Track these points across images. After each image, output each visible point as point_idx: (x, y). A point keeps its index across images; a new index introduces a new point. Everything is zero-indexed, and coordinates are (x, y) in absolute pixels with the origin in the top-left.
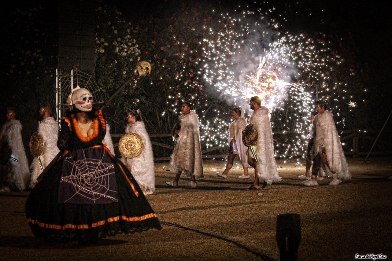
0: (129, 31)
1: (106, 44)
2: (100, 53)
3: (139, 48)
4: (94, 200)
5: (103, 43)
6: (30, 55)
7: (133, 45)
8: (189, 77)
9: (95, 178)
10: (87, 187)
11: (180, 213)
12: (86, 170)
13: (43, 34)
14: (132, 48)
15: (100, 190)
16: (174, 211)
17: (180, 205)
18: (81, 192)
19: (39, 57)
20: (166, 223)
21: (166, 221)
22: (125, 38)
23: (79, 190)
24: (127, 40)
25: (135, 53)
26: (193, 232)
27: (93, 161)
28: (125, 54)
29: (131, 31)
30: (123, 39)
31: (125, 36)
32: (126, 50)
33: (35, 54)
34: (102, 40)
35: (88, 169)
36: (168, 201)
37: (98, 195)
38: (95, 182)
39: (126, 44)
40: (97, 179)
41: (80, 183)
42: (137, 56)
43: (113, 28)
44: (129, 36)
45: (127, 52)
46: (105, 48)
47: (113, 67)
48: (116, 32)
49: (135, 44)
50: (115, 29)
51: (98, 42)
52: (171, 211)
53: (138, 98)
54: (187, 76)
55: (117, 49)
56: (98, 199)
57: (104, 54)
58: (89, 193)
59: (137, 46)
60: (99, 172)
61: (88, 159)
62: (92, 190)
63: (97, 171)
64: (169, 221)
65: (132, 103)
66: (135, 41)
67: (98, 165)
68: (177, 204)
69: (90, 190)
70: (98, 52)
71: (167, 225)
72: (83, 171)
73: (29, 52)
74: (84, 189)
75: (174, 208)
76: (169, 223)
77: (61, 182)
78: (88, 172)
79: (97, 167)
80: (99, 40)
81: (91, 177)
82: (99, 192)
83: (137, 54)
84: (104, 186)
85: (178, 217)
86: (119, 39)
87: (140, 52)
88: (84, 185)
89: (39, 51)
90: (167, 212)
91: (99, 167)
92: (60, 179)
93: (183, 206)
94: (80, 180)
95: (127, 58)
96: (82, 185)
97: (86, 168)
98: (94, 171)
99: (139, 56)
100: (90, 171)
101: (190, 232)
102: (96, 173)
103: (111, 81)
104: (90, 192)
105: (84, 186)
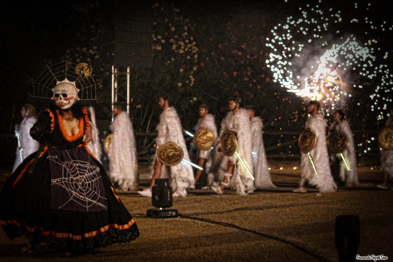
0: (186, 28)
1: (163, 41)
2: (157, 50)
3: (196, 46)
4: (87, 207)
5: (160, 40)
6: (86, 52)
7: (191, 42)
8: (247, 75)
9: (86, 183)
10: (80, 193)
11: (236, 213)
12: (77, 173)
13: (100, 31)
14: (189, 46)
15: (92, 196)
16: (231, 211)
17: (236, 205)
18: (74, 198)
19: (95, 55)
20: (223, 223)
21: (223, 221)
22: (182, 35)
23: (73, 196)
24: (185, 37)
25: (192, 50)
26: (250, 233)
27: (81, 163)
28: (182, 52)
29: (188, 28)
30: (180, 36)
31: (182, 33)
32: (183, 47)
33: (91, 51)
34: (159, 37)
35: (78, 172)
36: (225, 201)
37: (90, 202)
38: (87, 187)
39: (184, 41)
40: (89, 184)
41: (73, 188)
42: (194, 54)
43: (170, 25)
44: (186, 34)
45: (184, 49)
46: (162, 45)
47: (169, 64)
48: (173, 29)
49: (193, 41)
50: (172, 26)
51: (155, 39)
52: (228, 212)
53: (195, 96)
54: (245, 74)
55: (174, 47)
56: (91, 207)
57: (160, 51)
58: (82, 200)
59: (194, 43)
60: (89, 176)
61: (75, 161)
62: (85, 196)
63: (87, 175)
64: (226, 221)
65: (189, 102)
66: (192, 38)
67: (87, 168)
68: (234, 203)
69: (83, 196)
70: (155, 49)
71: (224, 225)
72: (74, 174)
73: (84, 49)
74: (78, 194)
75: (231, 208)
76: (226, 224)
77: (52, 184)
78: (79, 176)
79: (87, 171)
80: (156, 37)
81: (82, 181)
82: (91, 199)
83: (194, 51)
84: (96, 192)
85: (234, 218)
86: (176, 37)
87: (197, 50)
88: (78, 190)
89: (95, 48)
90: (223, 212)
91: (88, 170)
92: (51, 181)
93: (239, 206)
94: (72, 184)
95: (184, 55)
96: (76, 191)
97: (76, 171)
98: (84, 174)
99: (196, 54)
100: (81, 174)
101: (247, 233)
102: (86, 176)
103: (168, 79)
104: (84, 199)
105: (78, 192)
